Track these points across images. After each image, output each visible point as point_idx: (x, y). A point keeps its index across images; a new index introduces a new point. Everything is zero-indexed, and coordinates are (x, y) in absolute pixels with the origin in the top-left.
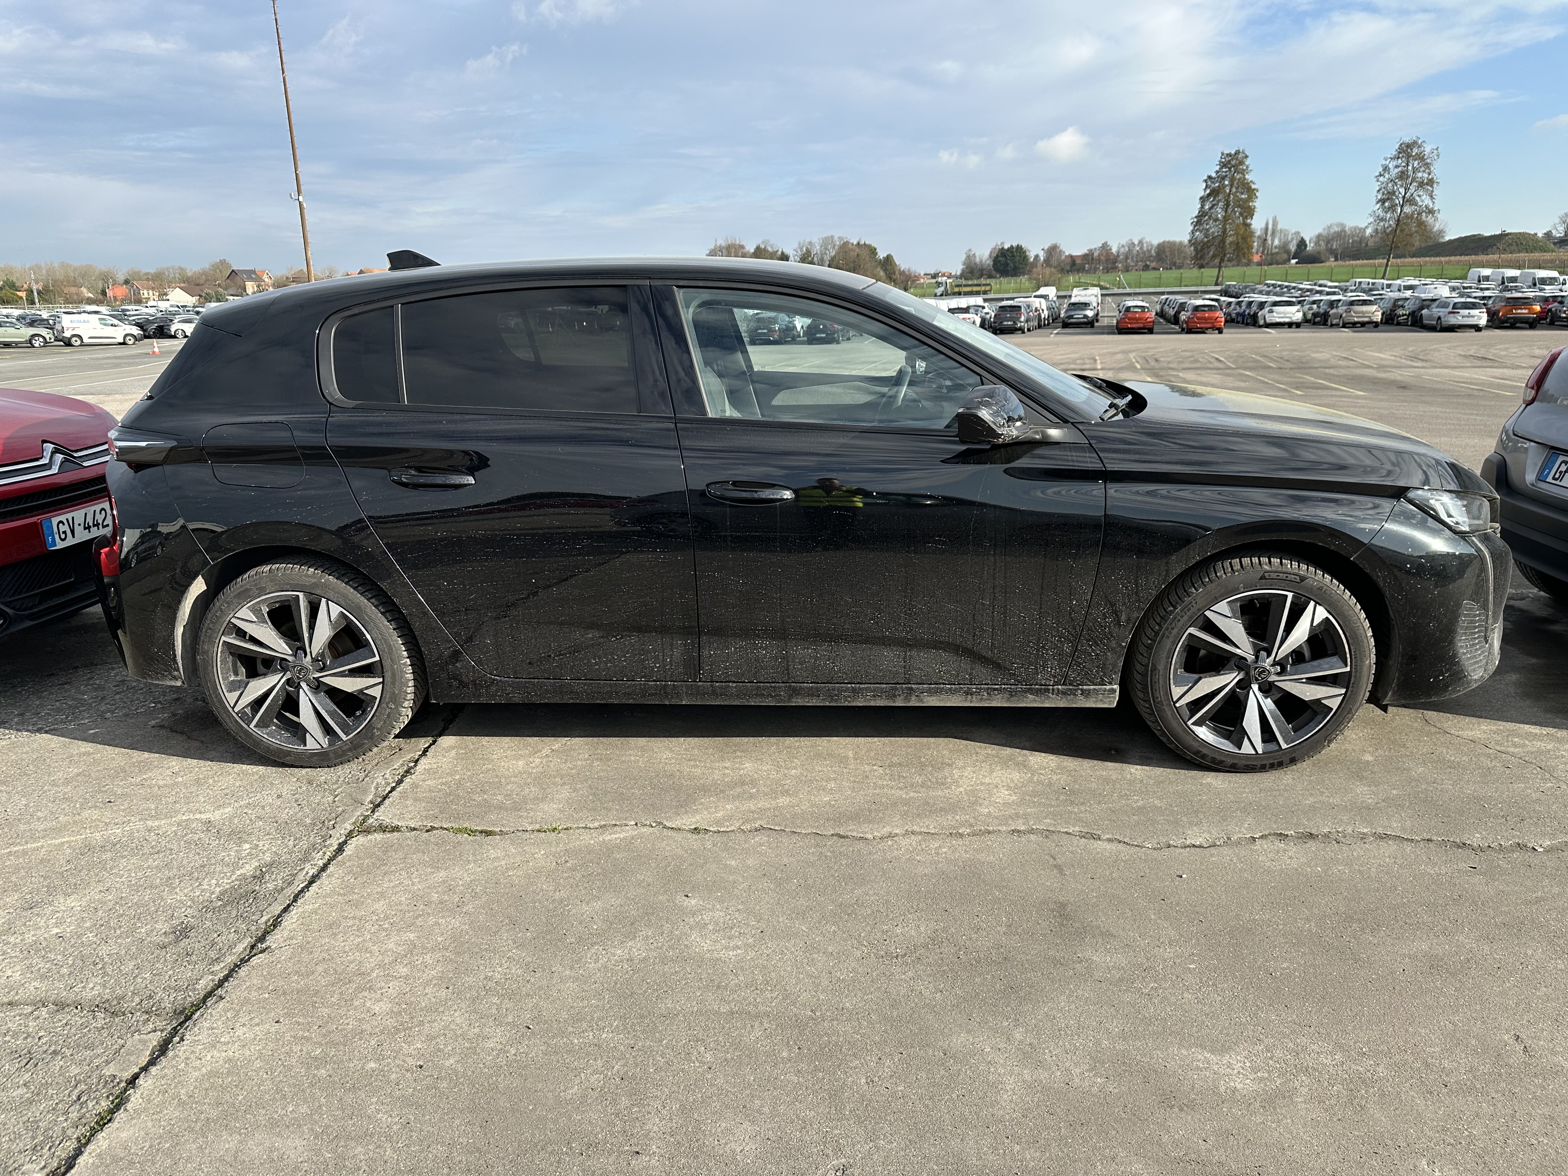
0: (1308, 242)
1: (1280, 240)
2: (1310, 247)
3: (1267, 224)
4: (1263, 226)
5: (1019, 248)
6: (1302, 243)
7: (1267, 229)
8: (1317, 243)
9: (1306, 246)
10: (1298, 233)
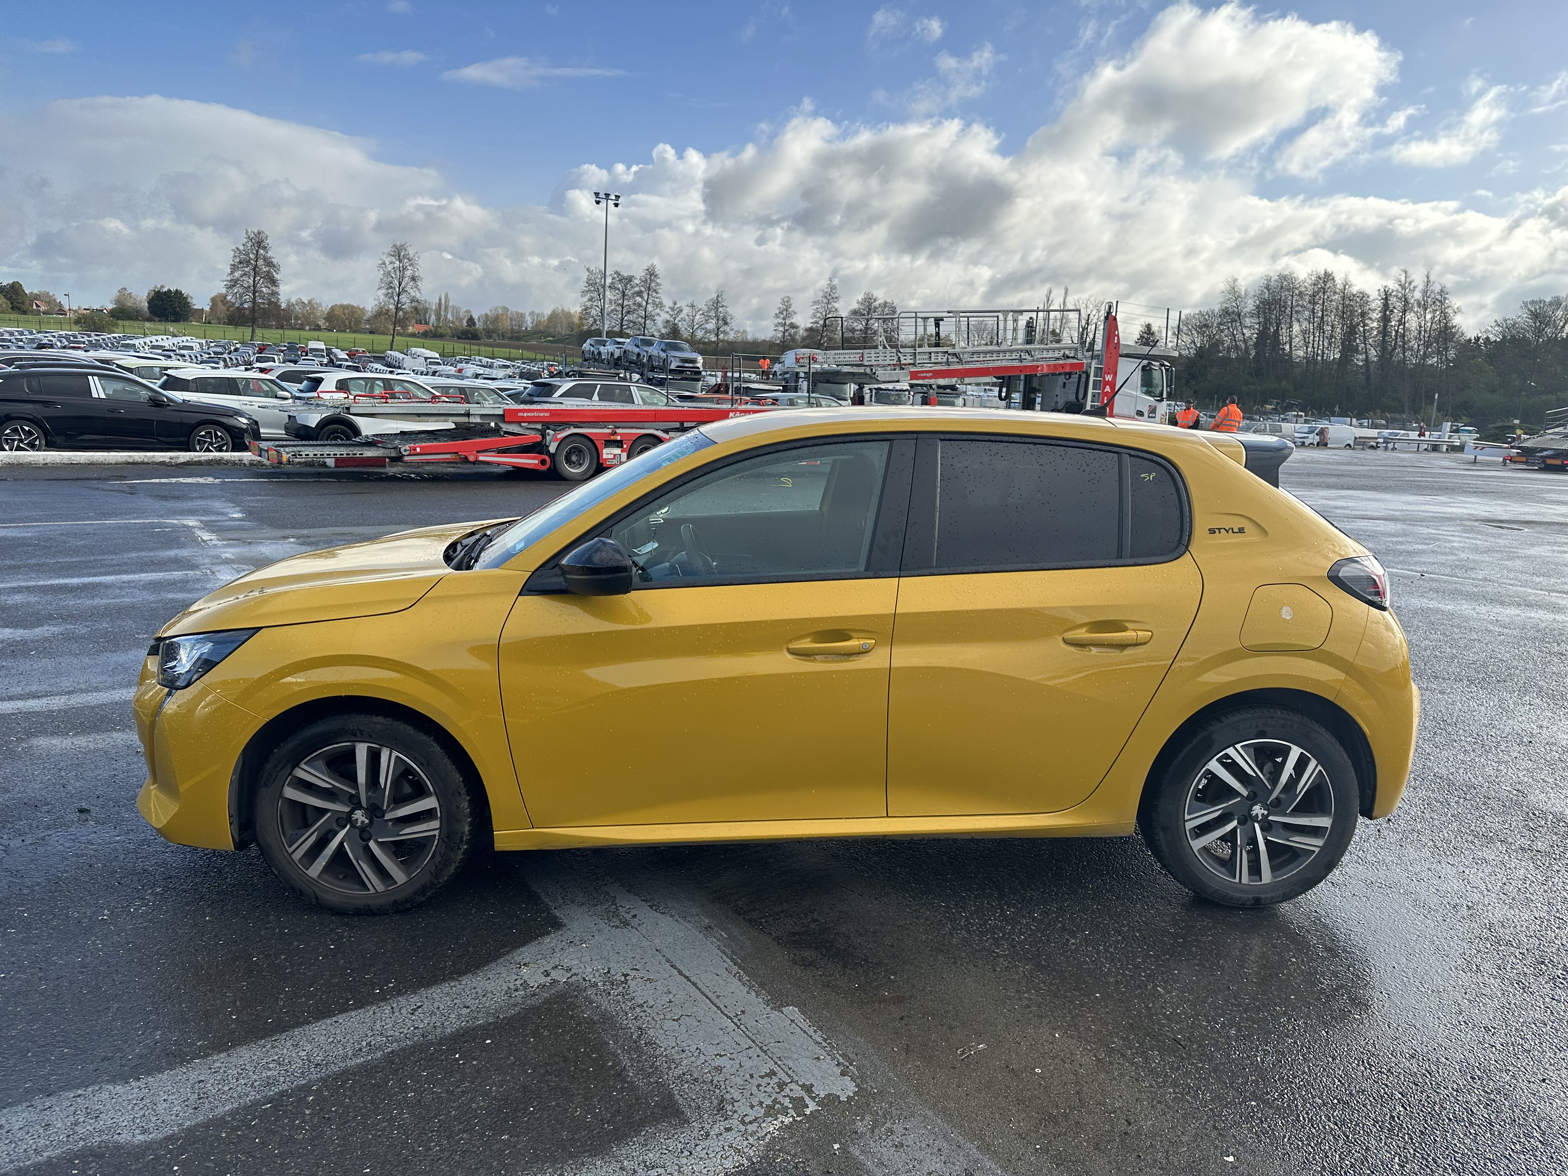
0: (476, 321)
1: (453, 314)
2: (479, 325)
3: (440, 300)
4: (437, 301)
5: (178, 293)
6: (471, 321)
7: (440, 304)
8: (485, 323)
9: (474, 324)
10: (467, 311)
